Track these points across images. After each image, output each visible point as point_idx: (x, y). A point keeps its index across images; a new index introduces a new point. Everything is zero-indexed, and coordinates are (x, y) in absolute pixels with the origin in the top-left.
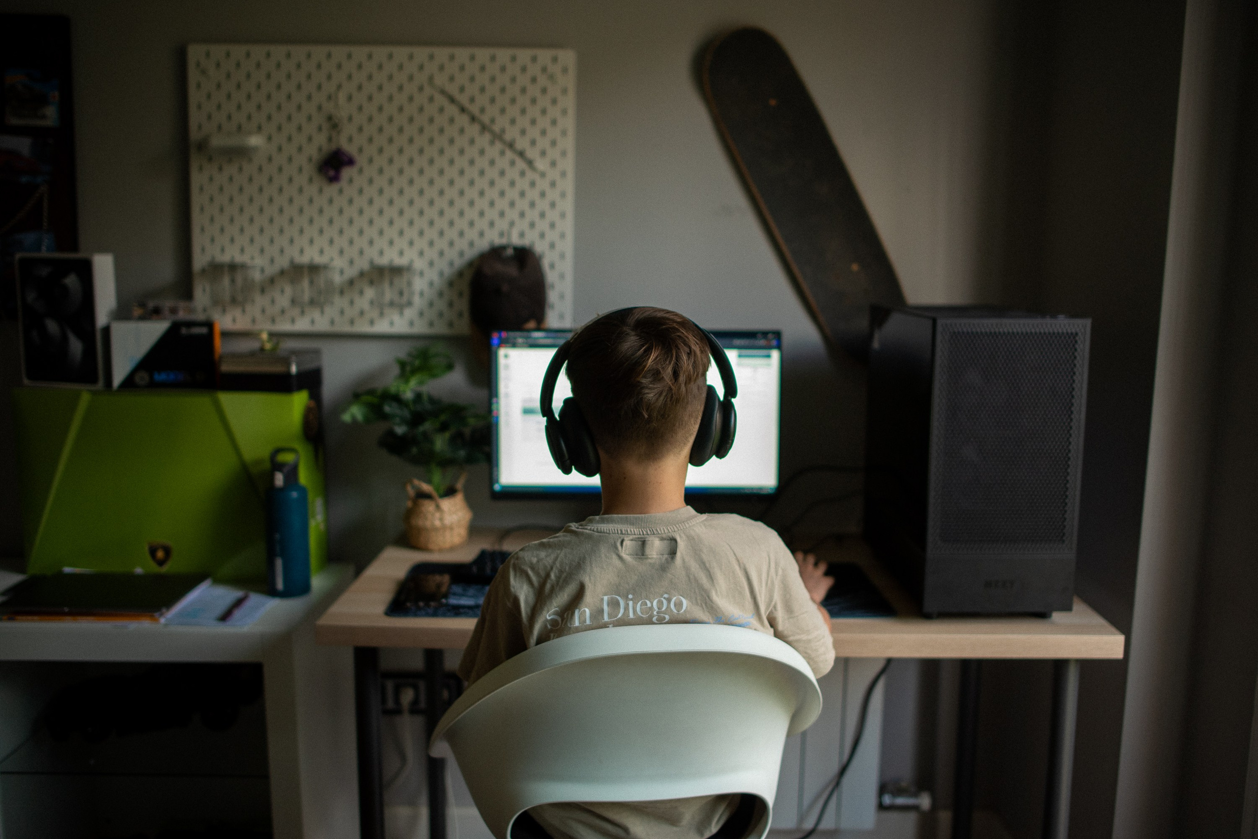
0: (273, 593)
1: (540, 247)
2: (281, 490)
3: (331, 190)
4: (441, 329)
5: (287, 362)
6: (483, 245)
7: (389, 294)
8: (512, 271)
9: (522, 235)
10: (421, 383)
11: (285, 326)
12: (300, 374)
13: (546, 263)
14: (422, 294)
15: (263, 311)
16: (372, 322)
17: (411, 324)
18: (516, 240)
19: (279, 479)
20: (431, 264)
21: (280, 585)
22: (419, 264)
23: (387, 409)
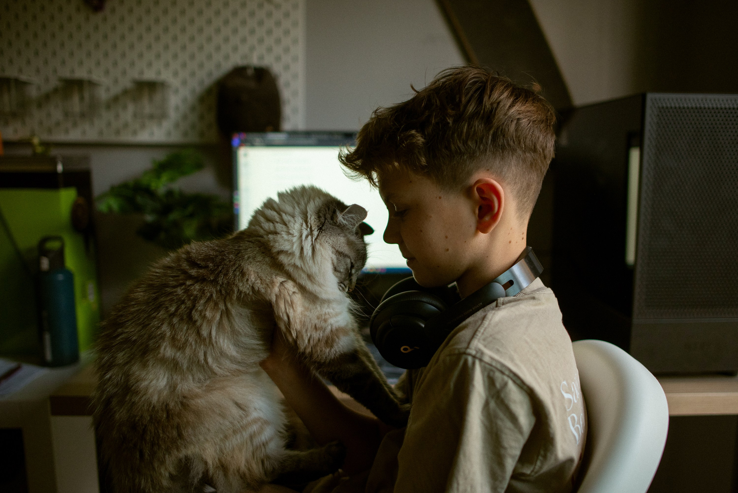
0: (43, 363)
1: (276, 68)
2: (47, 273)
3: (97, 18)
4: (193, 138)
5: (54, 161)
6: (227, 66)
7: (147, 108)
8: (252, 84)
9: (261, 58)
10: (172, 180)
11: (60, 137)
12: (65, 173)
13: (281, 82)
14: (177, 108)
15: (41, 123)
16: (135, 133)
17: (169, 134)
18: (255, 61)
19: (45, 264)
20: (184, 83)
21: (49, 356)
22: (174, 82)
23: (139, 199)
